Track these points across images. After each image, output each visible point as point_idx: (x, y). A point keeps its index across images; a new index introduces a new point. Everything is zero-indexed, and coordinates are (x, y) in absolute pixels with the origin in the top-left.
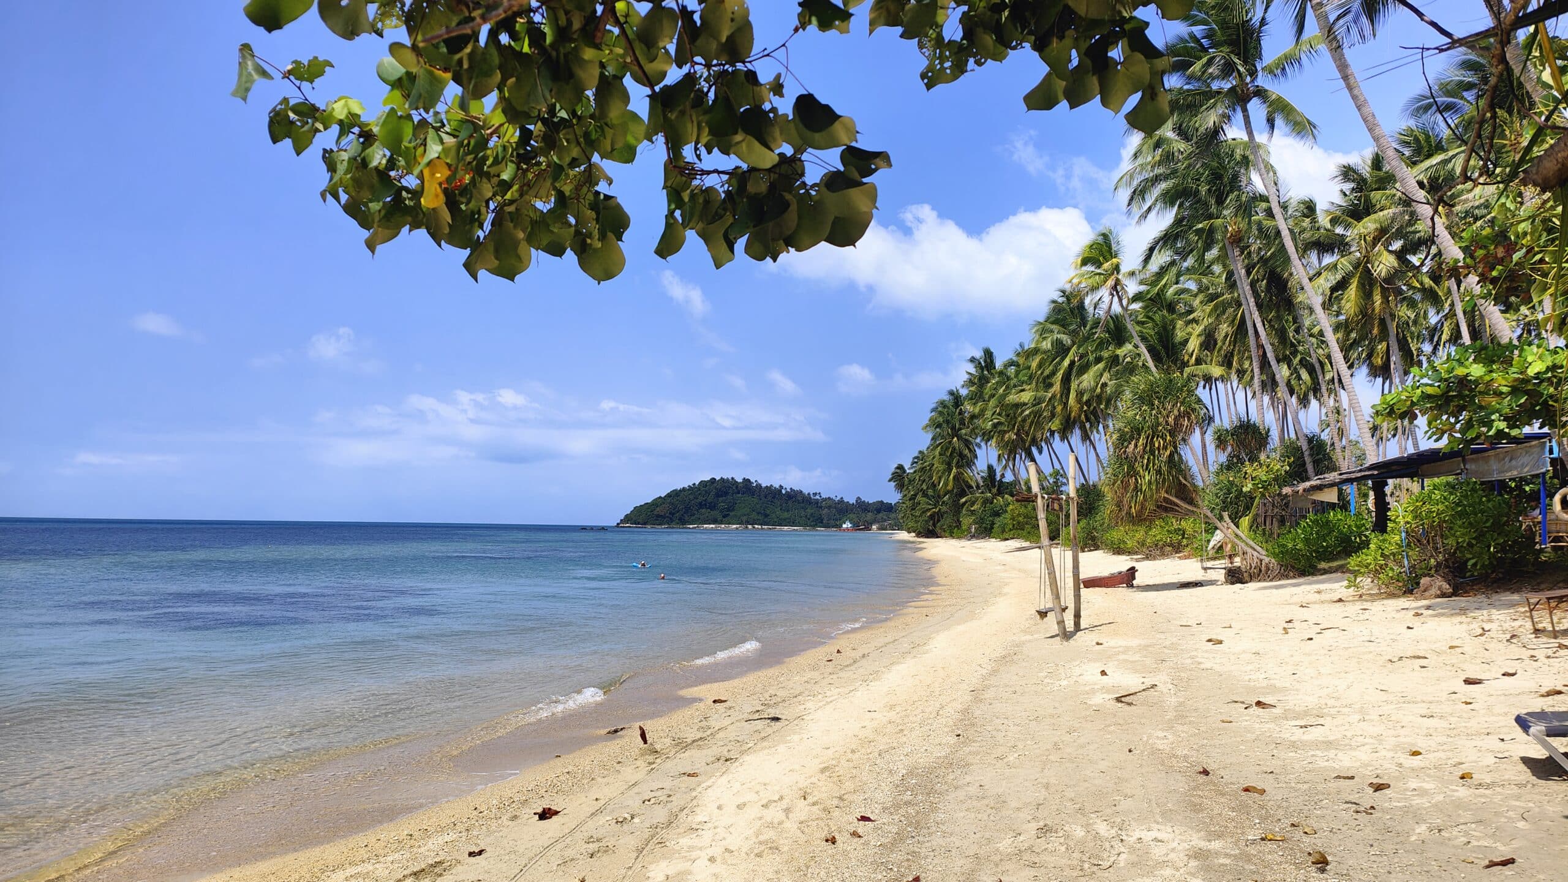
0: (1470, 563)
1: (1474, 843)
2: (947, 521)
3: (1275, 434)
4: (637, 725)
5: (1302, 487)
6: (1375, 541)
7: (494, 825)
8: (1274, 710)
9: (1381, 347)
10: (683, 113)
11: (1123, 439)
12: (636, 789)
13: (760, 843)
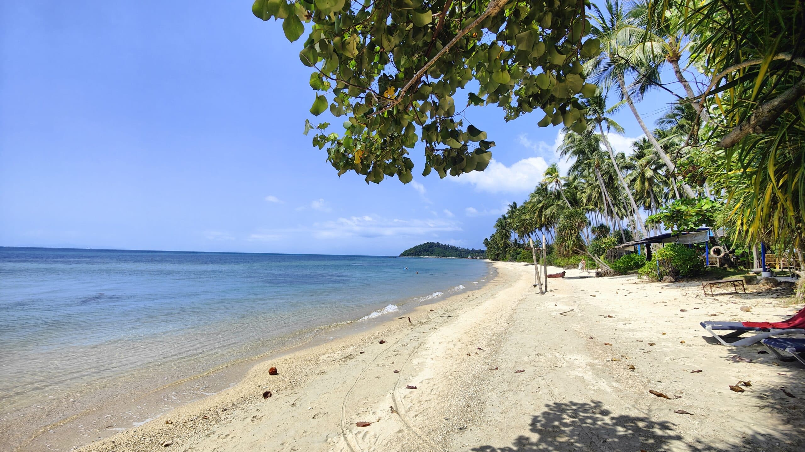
0: (681, 271)
1: (686, 364)
2: (502, 256)
3: (612, 229)
4: (407, 316)
5: (622, 246)
6: (647, 263)
7: (367, 344)
8: (614, 318)
9: (648, 200)
10: (432, 132)
11: (561, 230)
12: (408, 336)
13: (447, 354)
